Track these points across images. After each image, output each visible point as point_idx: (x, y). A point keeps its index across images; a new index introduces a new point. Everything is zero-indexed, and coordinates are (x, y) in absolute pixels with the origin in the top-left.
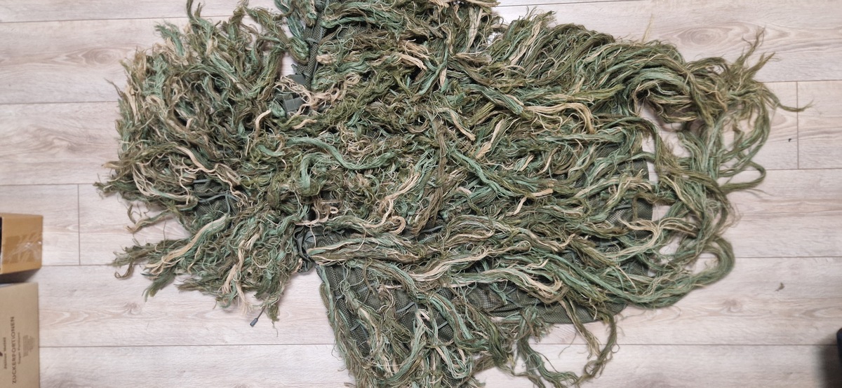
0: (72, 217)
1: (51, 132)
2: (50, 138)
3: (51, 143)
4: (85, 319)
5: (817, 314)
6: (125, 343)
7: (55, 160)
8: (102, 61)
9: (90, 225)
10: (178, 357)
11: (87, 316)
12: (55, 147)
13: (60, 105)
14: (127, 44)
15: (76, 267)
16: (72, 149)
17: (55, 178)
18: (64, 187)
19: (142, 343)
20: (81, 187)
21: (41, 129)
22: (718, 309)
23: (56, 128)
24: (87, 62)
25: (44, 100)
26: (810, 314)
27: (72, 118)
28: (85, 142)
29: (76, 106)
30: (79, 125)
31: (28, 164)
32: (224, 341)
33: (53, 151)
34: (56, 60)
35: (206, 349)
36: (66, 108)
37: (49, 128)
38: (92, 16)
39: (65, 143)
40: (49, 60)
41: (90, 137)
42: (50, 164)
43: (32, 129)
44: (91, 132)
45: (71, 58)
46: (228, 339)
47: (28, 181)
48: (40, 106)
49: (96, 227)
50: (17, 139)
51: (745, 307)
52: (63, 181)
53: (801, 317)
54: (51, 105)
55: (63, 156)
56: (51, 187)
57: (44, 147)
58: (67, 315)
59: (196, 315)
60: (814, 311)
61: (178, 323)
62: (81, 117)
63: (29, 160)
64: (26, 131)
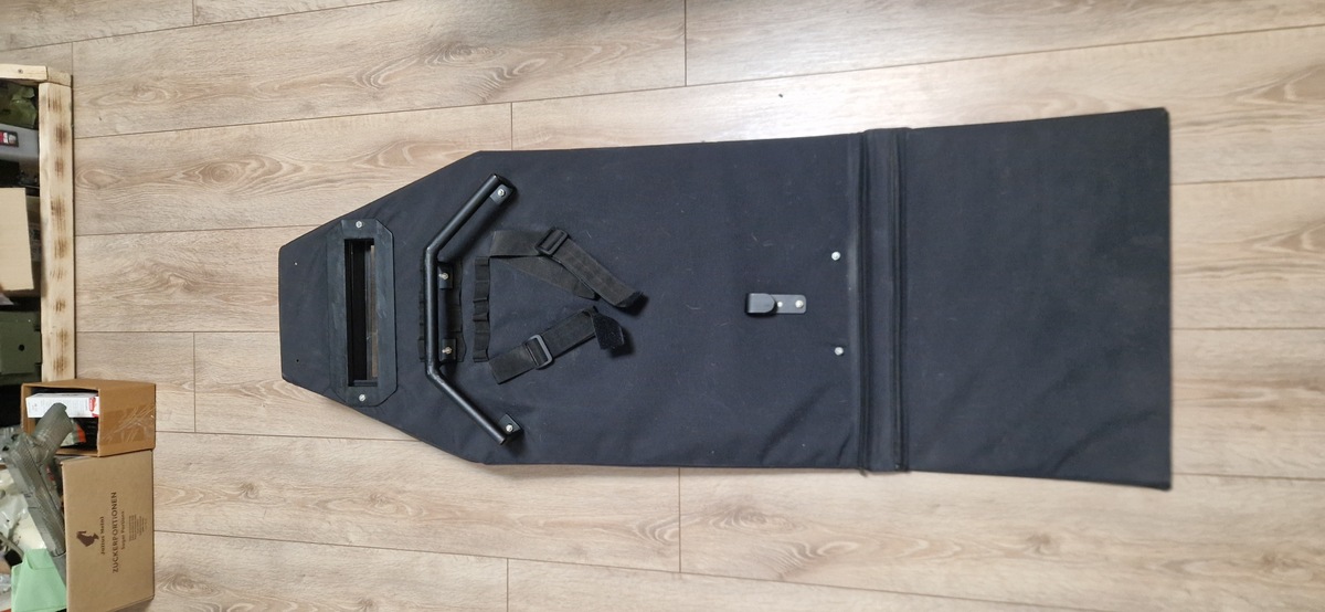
0: (188, 373)
1: (168, 268)
2: (166, 275)
3: (168, 281)
4: (200, 500)
5: (1189, 568)
6: (241, 533)
7: (171, 302)
8: (219, 178)
9: (205, 383)
10: (297, 555)
11: (202, 496)
12: (171, 286)
13: (176, 234)
14: (245, 157)
15: (192, 435)
16: (188, 289)
17: (171, 324)
18: (181, 335)
19: (258, 535)
20: (197, 337)
21: (157, 264)
22: (1019, 547)
23: (172, 262)
24: (204, 181)
25: (159, 228)
26: (1176, 567)
27: (188, 250)
28: (200, 280)
29: (193, 235)
30: (195, 259)
31: (144, 306)
32: (347, 540)
33: (170, 291)
34: (172, 178)
35: (329, 549)
36: (182, 238)
37: (165, 262)
38: (209, 123)
39: (181, 281)
40: (166, 179)
41: (206, 273)
42: (166, 306)
43: (149, 264)
44: (208, 268)
45: (188, 176)
46: (353, 538)
47: (144, 328)
48: (156, 236)
49: (213, 386)
50: (133, 276)
51: (1064, 548)
52: (179, 327)
53: (1161, 572)
54: (168, 234)
55: (180, 297)
56: (166, 335)
57: (160, 286)
58: (182, 494)
59: (317, 504)
60: (1183, 562)
61: (297, 513)
62: (197, 248)
63: (146, 302)
64: (143, 267)
